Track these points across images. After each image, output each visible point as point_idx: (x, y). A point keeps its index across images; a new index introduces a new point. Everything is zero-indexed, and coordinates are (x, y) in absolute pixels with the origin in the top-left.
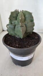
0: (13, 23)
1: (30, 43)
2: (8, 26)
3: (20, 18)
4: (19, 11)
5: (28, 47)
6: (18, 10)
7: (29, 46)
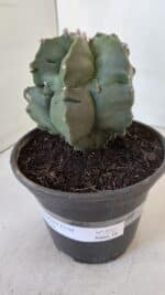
0: (45, 83)
5: (89, 191)
7: (93, 188)
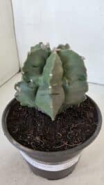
0: (31, 80)
1: (72, 132)
2: (17, 88)
3: (51, 75)
4: (52, 49)
6: (48, 45)
